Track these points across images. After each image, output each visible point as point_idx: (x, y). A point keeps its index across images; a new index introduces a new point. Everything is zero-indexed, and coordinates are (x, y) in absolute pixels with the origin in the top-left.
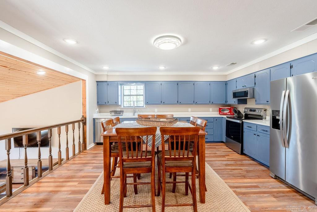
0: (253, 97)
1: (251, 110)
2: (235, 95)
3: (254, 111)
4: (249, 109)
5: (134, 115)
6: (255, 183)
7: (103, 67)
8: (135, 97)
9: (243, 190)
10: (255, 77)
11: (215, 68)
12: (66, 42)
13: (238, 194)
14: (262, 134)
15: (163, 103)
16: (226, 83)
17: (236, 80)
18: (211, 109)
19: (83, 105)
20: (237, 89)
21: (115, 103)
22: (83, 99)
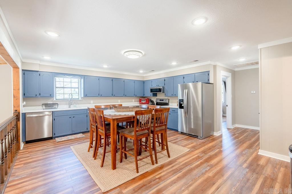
0: (163, 92)
1: (160, 100)
2: (152, 90)
3: (163, 100)
4: (159, 100)
5: (70, 107)
6: (176, 137)
7: (43, 57)
8: (69, 89)
9: (174, 141)
10: (165, 80)
11: (141, 71)
12: (47, 34)
13: (174, 143)
14: (172, 113)
15: (100, 96)
16: (144, 82)
17: (152, 81)
18: (133, 100)
19: (14, 97)
20: (153, 86)
21: (50, 96)
22: (13, 90)
